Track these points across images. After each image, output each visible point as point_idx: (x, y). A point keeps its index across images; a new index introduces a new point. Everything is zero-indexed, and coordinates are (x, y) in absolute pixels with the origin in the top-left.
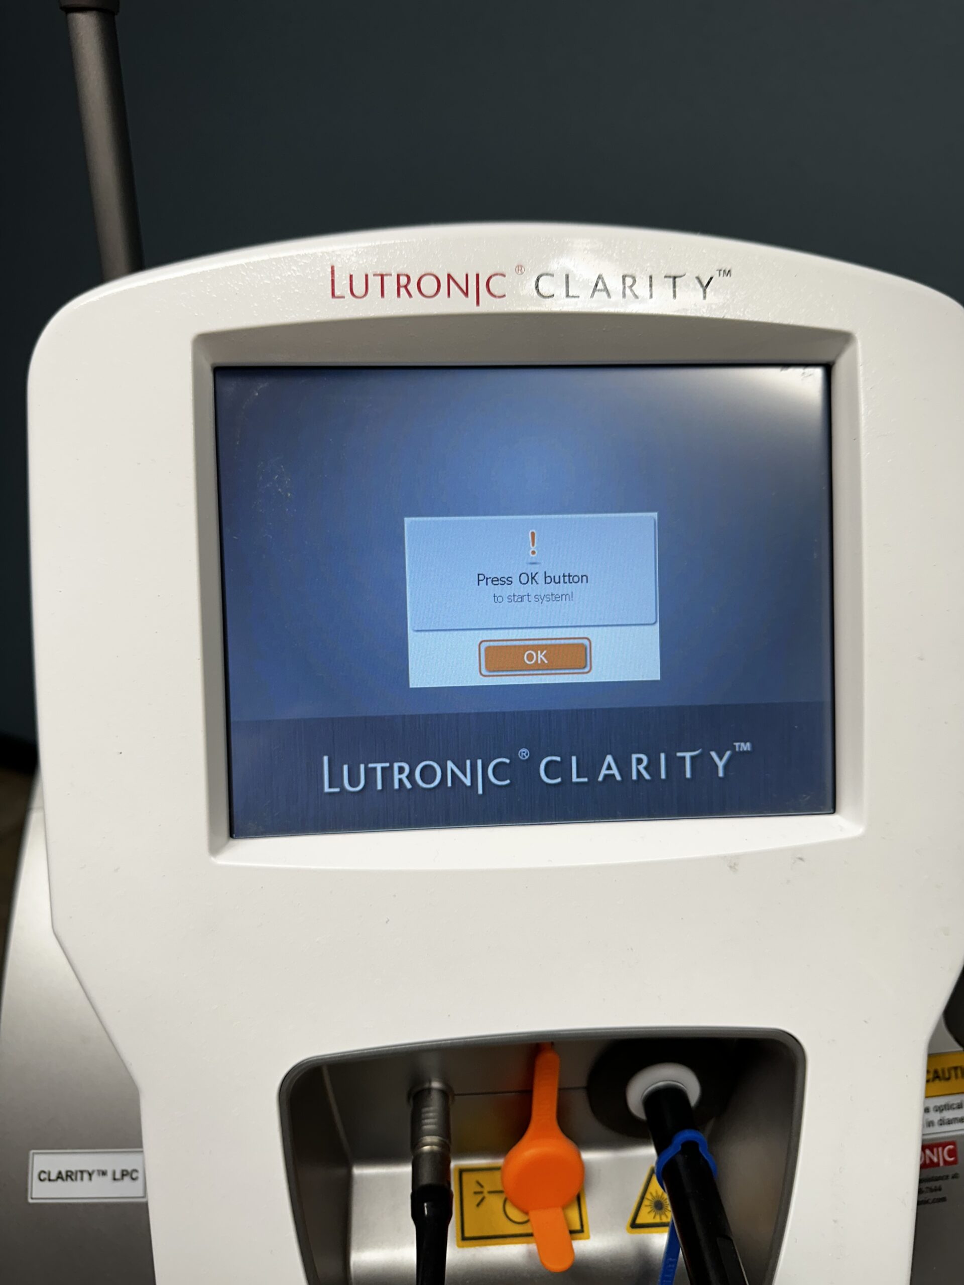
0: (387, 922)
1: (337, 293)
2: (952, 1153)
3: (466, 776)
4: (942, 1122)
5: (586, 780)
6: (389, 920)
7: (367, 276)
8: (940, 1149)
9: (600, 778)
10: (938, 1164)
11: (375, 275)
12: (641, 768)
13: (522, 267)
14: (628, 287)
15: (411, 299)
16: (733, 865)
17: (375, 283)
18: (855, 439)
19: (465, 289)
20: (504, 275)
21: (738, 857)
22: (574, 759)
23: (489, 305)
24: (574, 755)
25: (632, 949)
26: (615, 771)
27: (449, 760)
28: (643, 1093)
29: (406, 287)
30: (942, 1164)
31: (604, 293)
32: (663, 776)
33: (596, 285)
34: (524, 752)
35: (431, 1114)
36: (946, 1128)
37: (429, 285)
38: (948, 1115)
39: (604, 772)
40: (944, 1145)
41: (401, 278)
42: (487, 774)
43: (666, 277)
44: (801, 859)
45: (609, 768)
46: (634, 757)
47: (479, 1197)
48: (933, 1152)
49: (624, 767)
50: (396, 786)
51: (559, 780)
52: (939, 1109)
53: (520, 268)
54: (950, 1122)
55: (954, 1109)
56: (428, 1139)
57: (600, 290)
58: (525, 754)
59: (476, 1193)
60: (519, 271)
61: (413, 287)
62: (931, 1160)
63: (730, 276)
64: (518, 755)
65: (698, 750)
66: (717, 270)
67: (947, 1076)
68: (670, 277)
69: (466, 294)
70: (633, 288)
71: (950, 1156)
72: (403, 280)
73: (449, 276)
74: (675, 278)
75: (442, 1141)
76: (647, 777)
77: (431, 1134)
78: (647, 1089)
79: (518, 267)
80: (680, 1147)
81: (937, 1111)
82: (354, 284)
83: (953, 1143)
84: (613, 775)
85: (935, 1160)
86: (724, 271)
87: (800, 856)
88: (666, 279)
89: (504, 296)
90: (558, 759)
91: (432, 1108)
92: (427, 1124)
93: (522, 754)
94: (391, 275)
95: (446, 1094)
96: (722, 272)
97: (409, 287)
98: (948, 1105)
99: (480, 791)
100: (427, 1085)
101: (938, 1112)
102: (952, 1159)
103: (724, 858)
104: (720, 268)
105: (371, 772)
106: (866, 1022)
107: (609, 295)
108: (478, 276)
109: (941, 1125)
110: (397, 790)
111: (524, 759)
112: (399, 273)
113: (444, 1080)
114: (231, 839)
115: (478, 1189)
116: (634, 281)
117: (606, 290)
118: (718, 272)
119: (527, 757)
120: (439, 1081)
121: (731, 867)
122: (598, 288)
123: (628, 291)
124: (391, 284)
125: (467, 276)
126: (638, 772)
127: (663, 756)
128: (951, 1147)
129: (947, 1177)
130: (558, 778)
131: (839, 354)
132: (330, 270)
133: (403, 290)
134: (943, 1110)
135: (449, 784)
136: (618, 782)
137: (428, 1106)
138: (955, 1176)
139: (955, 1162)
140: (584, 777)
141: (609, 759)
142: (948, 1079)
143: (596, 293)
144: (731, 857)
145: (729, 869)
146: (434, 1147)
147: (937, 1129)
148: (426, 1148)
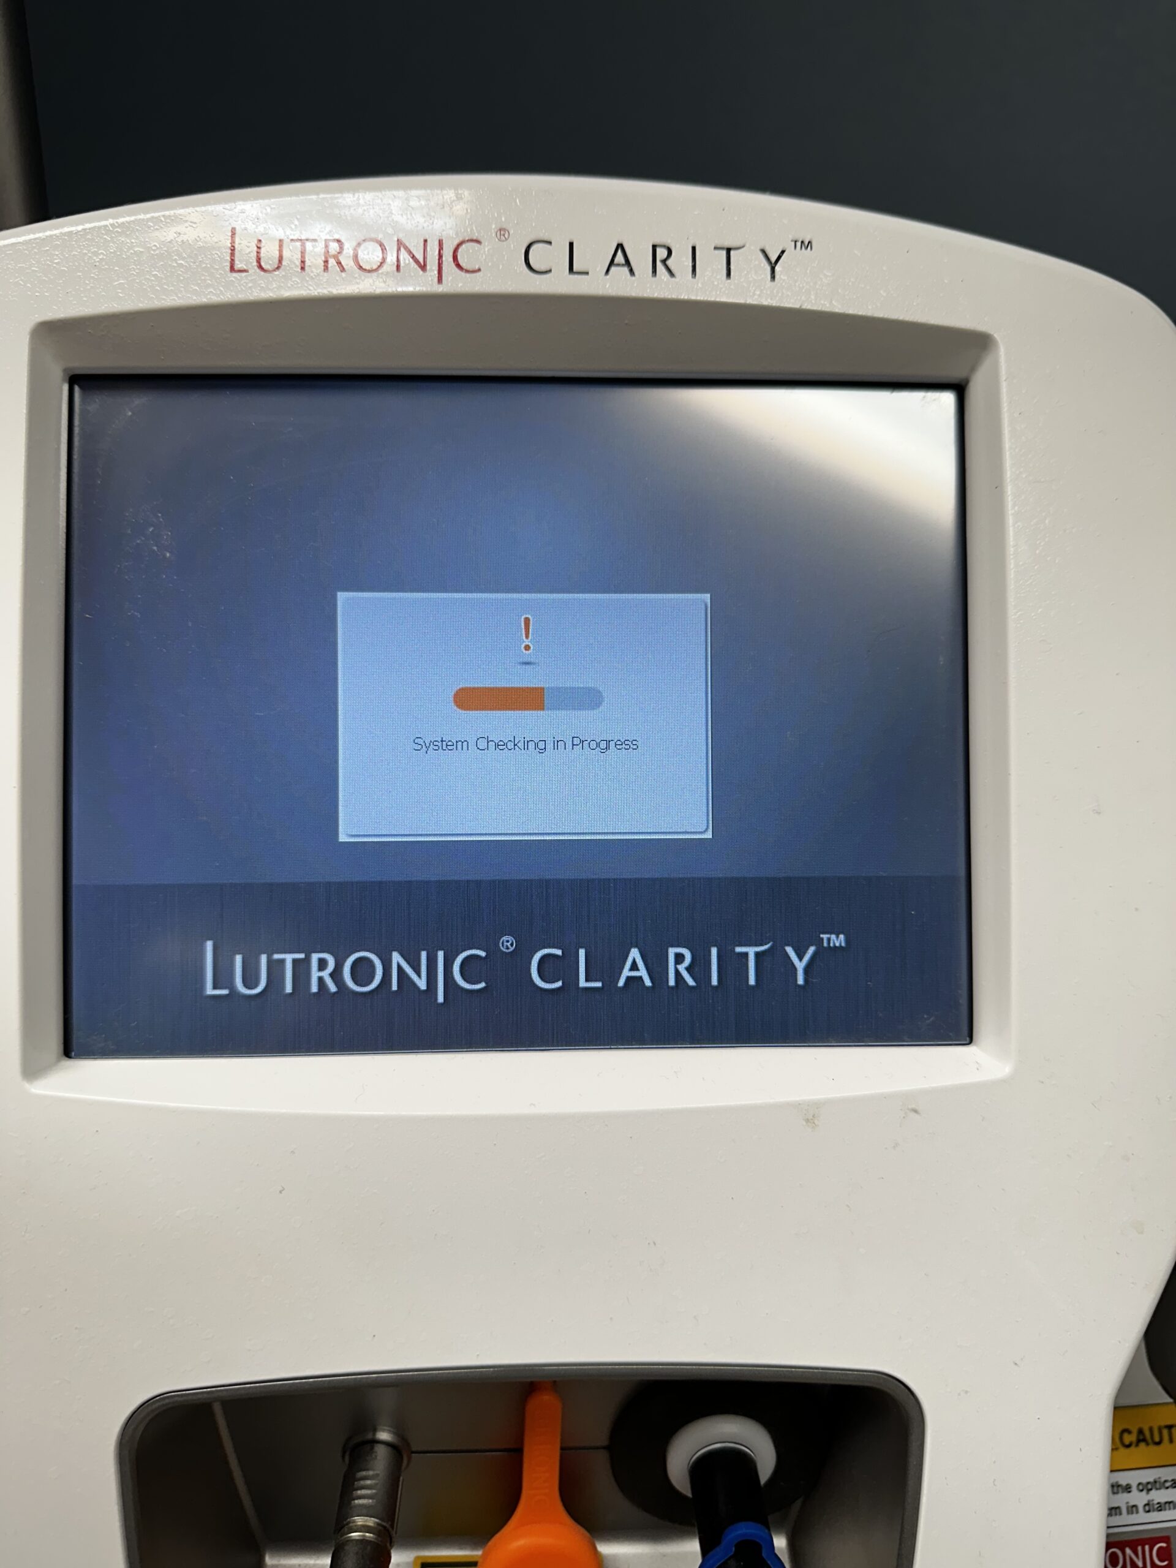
0: (281, 1192)
1: (238, 265)
2: (1164, 1554)
3: (419, 975)
4: (1149, 1507)
5: (599, 984)
6: (284, 1189)
7: (281, 242)
8: (1147, 1548)
9: (621, 983)
11: (292, 241)
12: (682, 968)
13: (504, 230)
14: (660, 260)
15: (344, 273)
16: (810, 1117)
17: (292, 251)
18: (996, 488)
19: (421, 262)
20: (478, 242)
21: (818, 1105)
22: (582, 953)
23: (456, 283)
24: (582, 947)
25: (655, 1244)
26: (643, 972)
27: (394, 951)
29: (336, 257)
31: (626, 269)
32: (715, 981)
33: (613, 259)
34: (508, 941)
35: (369, 1482)
36: (1154, 1517)
37: (370, 254)
38: (1159, 1496)
39: (626, 973)
40: (1152, 1542)
41: (331, 244)
42: (452, 973)
43: (716, 248)
44: (915, 1111)
45: (634, 967)
46: (672, 951)
48: (1135, 1551)
49: (656, 966)
50: (314, 988)
51: (559, 984)
52: (1146, 1487)
53: (502, 232)
54: (1161, 1507)
55: (1167, 1488)
56: (360, 1520)
57: (618, 265)
58: (509, 944)
60: (502, 237)
61: (346, 258)
62: (1133, 1563)
63: (811, 249)
64: (499, 947)
65: (768, 943)
66: (792, 241)
67: (1157, 1439)
68: (720, 248)
69: (423, 267)
70: (669, 262)
71: (1161, 1560)
72: (334, 248)
73: (400, 243)
74: (729, 250)
75: (378, 1524)
76: (691, 982)
77: (367, 1512)
78: (696, 1454)
79: (500, 230)
80: (734, 1549)
81: (1139, 1489)
82: (263, 251)
83: (1166, 1539)
84: (640, 978)
85: (1140, 1563)
86: (802, 242)
87: (913, 1106)
88: (717, 252)
89: (479, 270)
90: (559, 952)
91: (371, 1473)
92: (360, 1497)
93: (505, 944)
94: (315, 240)
95: (398, 1450)
96: (799, 244)
97: (340, 258)
98: (1156, 1481)
99: (441, 999)
100: (370, 1436)
101: (1142, 1492)
102: (1165, 1563)
103: (797, 1106)
104: (795, 239)
105: (276, 968)
107: (632, 272)
108: (441, 243)
109: (1149, 1510)
110: (315, 994)
111: (507, 951)
112: (328, 238)
113: (399, 1430)
114: (67, 1059)
116: (671, 254)
117: (627, 262)
118: (793, 243)
119: (512, 949)
120: (389, 1431)
121: (807, 1121)
122: (616, 260)
123: (659, 264)
125: (425, 241)
126: (678, 973)
127: (714, 951)
128: (1164, 1545)
130: (557, 981)
131: (973, 369)
132: (229, 233)
133: (332, 262)
134: (1151, 1489)
135: (395, 987)
136: (648, 988)
137: (368, 1470)
140: (596, 980)
141: (635, 953)
142: (1159, 1443)
143: (613, 269)
144: (808, 1105)
145: (804, 1123)
146: (367, 1534)
147: (1142, 1517)
148: (355, 1535)
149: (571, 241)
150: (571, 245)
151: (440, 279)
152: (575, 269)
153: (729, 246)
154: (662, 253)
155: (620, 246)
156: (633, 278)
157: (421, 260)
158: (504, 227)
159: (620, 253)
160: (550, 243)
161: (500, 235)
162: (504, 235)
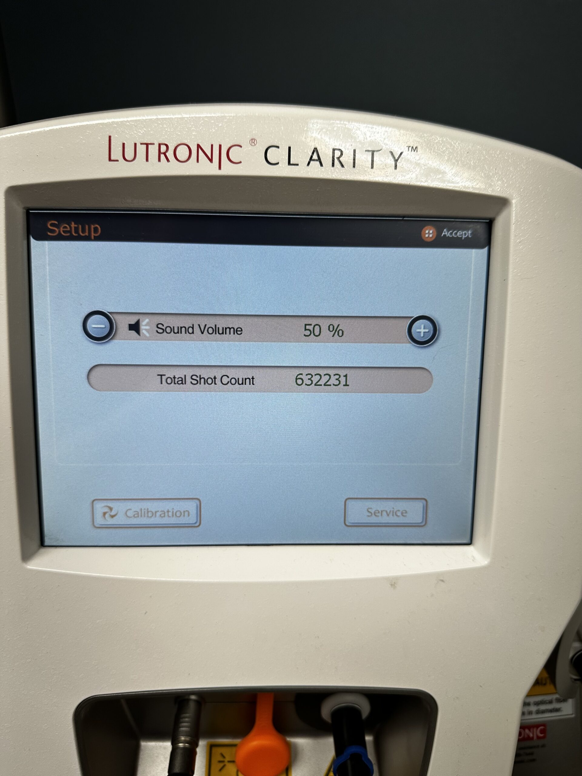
0: (145, 613)
1: (113, 157)
2: (542, 732)
4: (538, 712)
6: (147, 612)
7: (135, 144)
10: (532, 738)
11: (141, 144)
14: (336, 158)
15: (169, 163)
16: (393, 583)
17: (141, 150)
18: (504, 280)
19: (210, 157)
20: (241, 146)
21: (397, 578)
23: (228, 170)
25: (318, 637)
28: (332, 709)
29: (165, 154)
30: (535, 738)
31: (318, 163)
33: (312, 157)
35: (187, 719)
36: (540, 716)
37: (183, 153)
38: (543, 707)
40: (537, 726)
41: (162, 146)
43: (366, 151)
44: (442, 581)
47: (221, 765)
48: (530, 730)
52: (537, 704)
53: (253, 141)
54: (543, 712)
55: (547, 703)
56: (182, 738)
57: (314, 160)
59: (220, 762)
60: (253, 143)
61: (170, 154)
62: (529, 736)
63: (417, 151)
66: (407, 147)
67: (544, 682)
68: (368, 151)
69: (211, 160)
70: (340, 159)
71: (541, 734)
72: (163, 149)
73: (199, 146)
74: (373, 152)
75: (190, 739)
77: (185, 734)
78: (334, 707)
80: (349, 757)
81: (535, 704)
82: (126, 150)
83: (544, 725)
85: (531, 735)
86: (412, 147)
87: (442, 578)
88: (367, 153)
89: (240, 162)
91: (187, 715)
92: (183, 727)
94: (153, 144)
96: (410, 148)
97: (167, 154)
98: (543, 701)
101: (536, 706)
103: (387, 579)
104: (409, 146)
106: (481, 686)
107: (321, 165)
108: (220, 146)
109: (537, 713)
112: (160, 143)
114: (42, 547)
115: (222, 759)
116: (342, 154)
117: (319, 159)
118: (407, 148)
121: (392, 585)
122: (314, 157)
123: (336, 161)
124: (153, 151)
125: (212, 146)
128: (542, 727)
129: (538, 746)
131: (498, 213)
132: (108, 139)
133: (162, 156)
134: (539, 704)
138: (543, 746)
139: (544, 737)
142: (545, 684)
143: (312, 162)
144: (393, 578)
145: (390, 586)
146: (187, 744)
147: (534, 716)
148: (181, 745)
149: (290, 146)
150: (290, 148)
151: (220, 168)
152: (291, 163)
153: (373, 149)
154: (337, 154)
155: (315, 150)
156: (322, 167)
157: (210, 156)
158: (254, 138)
159: (315, 154)
160: (278, 147)
161: (252, 142)
162: (254, 143)
